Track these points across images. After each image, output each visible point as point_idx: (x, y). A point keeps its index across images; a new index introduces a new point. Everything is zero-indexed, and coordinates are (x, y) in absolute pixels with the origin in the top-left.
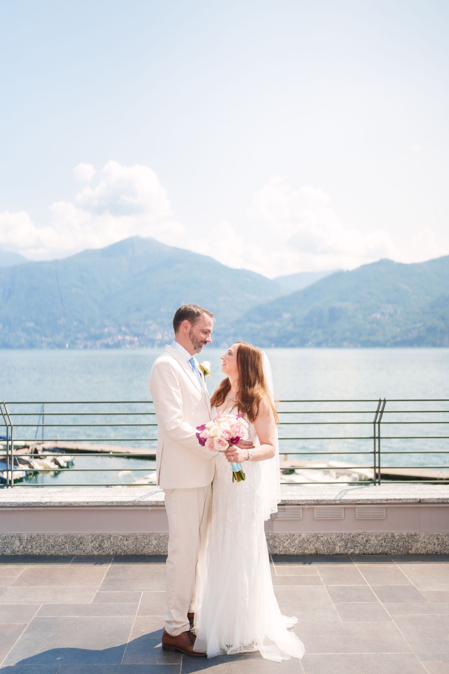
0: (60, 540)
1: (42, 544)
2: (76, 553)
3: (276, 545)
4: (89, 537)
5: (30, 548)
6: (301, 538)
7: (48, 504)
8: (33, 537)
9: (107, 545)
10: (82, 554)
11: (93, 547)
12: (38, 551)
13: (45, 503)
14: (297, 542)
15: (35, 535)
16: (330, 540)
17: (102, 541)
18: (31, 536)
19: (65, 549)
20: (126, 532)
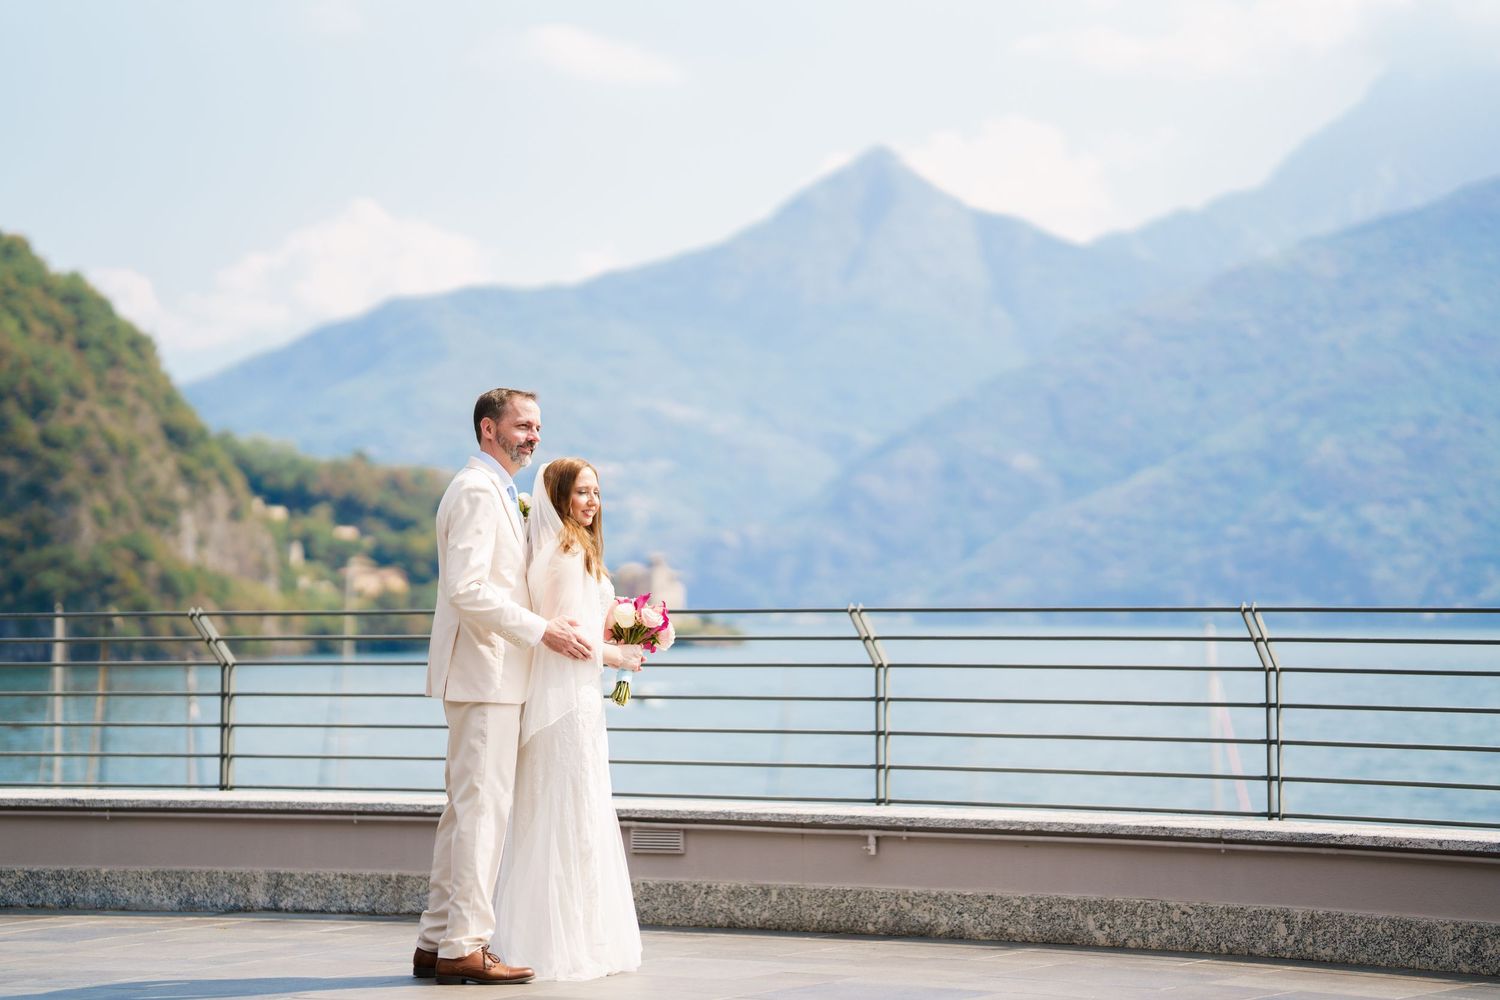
0: (1379, 928)
1: (1338, 937)
2: (1417, 964)
4: (1448, 929)
5: (1311, 944)
7: (1348, 841)
8: (1317, 917)
9: (1493, 952)
10: (1432, 966)
11: (1459, 954)
12: (1329, 951)
13: (1341, 837)
15: (1320, 912)
17: (1480, 940)
18: (1312, 917)
19: (1392, 953)
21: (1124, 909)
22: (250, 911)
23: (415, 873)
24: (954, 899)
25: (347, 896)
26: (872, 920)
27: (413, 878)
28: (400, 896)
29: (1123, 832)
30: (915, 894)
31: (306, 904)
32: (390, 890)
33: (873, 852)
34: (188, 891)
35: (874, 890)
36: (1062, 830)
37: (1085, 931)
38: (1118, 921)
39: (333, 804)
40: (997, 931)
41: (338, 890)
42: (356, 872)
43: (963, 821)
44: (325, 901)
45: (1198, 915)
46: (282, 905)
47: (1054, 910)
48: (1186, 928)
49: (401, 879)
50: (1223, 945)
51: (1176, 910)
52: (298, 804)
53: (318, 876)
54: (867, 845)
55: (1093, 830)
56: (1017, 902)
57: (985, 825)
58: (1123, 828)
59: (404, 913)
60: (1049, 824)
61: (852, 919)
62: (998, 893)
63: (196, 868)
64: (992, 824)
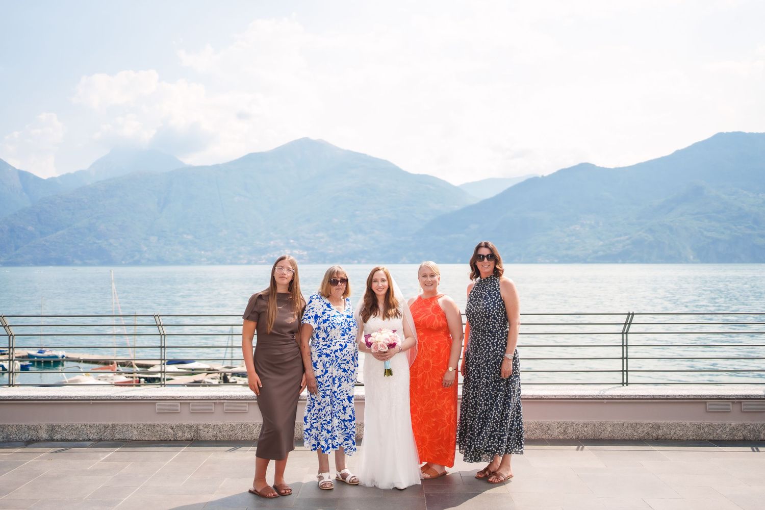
0: (532, 426)
3: (710, 432)
4: (555, 424)
6: (731, 426)
9: (571, 431)
11: (559, 433)
14: (728, 430)
16: (755, 429)
17: (566, 428)
20: (586, 421)
23: (121, 423)
25: (87, 433)
27: (119, 425)
28: (114, 433)
31: (67, 437)
32: (109, 431)
34: (7, 433)
39: (81, 397)
41: (83, 431)
42: (92, 423)
44: (76, 436)
46: (55, 438)
49: (114, 426)
53: (73, 426)
63: (11, 424)
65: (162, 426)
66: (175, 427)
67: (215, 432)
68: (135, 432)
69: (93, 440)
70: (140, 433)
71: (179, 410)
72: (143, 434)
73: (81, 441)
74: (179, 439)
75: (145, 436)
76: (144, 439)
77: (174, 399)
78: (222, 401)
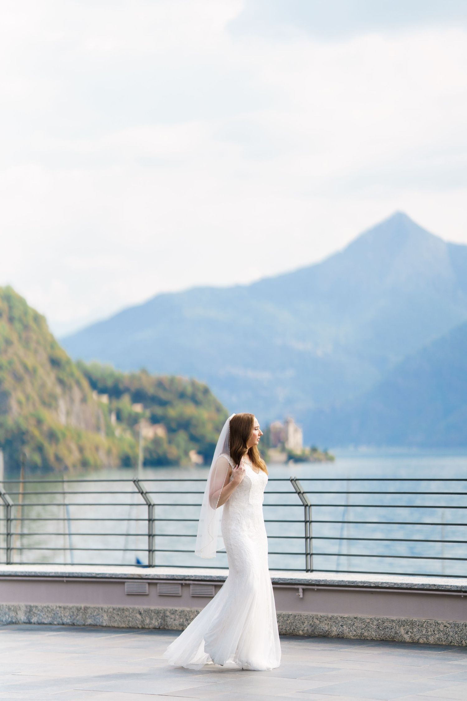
21: (418, 624)
22: (18, 624)
23: (92, 606)
24: (339, 619)
25: (61, 616)
26: (302, 629)
27: (91, 608)
28: (86, 617)
29: (416, 587)
30: (321, 617)
31: (43, 620)
32: (81, 614)
33: (301, 596)
35: (302, 615)
36: (388, 586)
37: (400, 634)
38: (415, 630)
39: (55, 573)
40: (359, 634)
41: (58, 614)
42: (65, 605)
43: (342, 581)
44: (51, 619)
45: (451, 627)
46: (32, 621)
47: (385, 624)
48: (446, 634)
49: (86, 609)
50: (463, 642)
51: (442, 625)
52: (39, 573)
53: (48, 607)
54: (298, 592)
55: (402, 586)
56: (368, 621)
57: (353, 583)
58: (416, 585)
59: (87, 625)
60: (382, 583)
61: (292, 628)
62: (359, 616)
64: (356, 583)
65: (131, 610)
66: (142, 612)
67: (181, 620)
68: (106, 617)
69: (67, 624)
70: (111, 618)
71: (147, 591)
72: (112, 619)
73: (55, 625)
74: (147, 627)
75: (115, 622)
76: (113, 625)
77: (140, 578)
78: (188, 582)
